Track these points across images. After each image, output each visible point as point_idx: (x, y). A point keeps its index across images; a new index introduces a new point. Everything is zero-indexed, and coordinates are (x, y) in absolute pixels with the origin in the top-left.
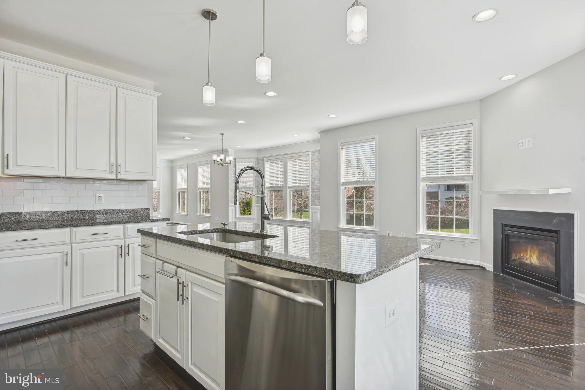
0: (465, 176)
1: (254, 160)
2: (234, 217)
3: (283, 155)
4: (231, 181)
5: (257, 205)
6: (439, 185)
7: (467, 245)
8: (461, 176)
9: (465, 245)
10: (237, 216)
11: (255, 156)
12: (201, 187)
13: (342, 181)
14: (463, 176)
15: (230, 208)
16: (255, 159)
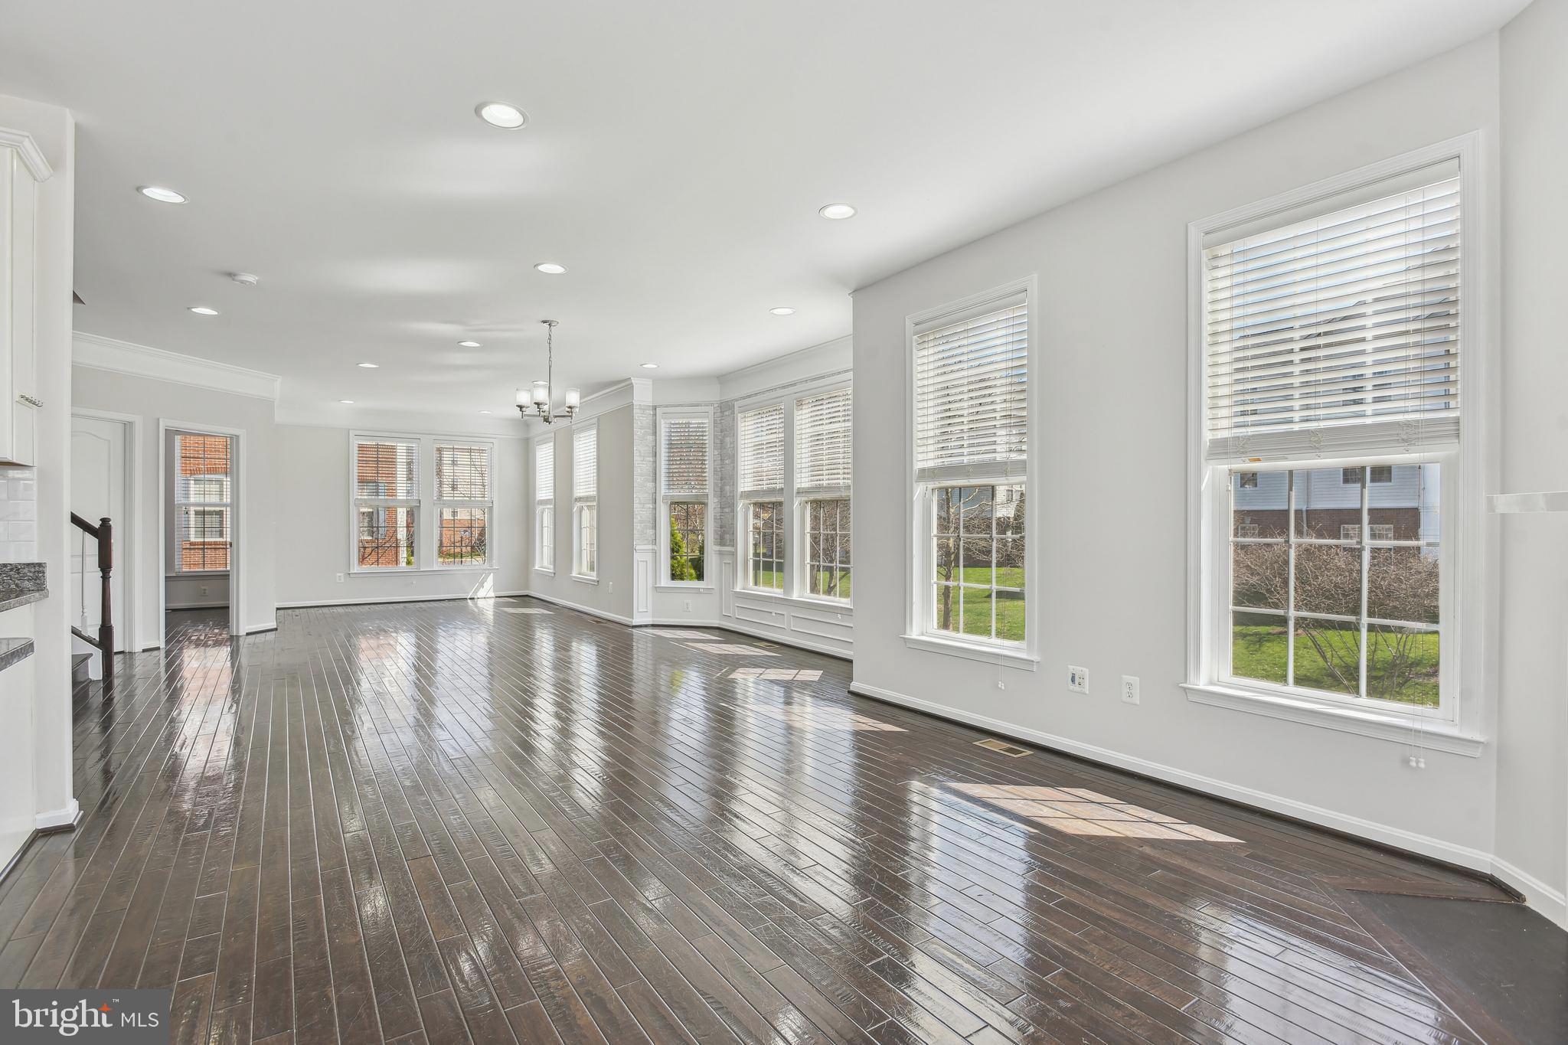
0: (1418, 421)
1: (711, 409)
2: (650, 585)
3: (783, 387)
4: (641, 475)
5: (718, 548)
6: (1291, 472)
7: (1422, 765)
8: (1398, 424)
9: (1413, 764)
10: (660, 584)
11: (713, 395)
12: (581, 495)
13: (918, 465)
14: (1408, 424)
15: (637, 556)
16: (712, 404)
